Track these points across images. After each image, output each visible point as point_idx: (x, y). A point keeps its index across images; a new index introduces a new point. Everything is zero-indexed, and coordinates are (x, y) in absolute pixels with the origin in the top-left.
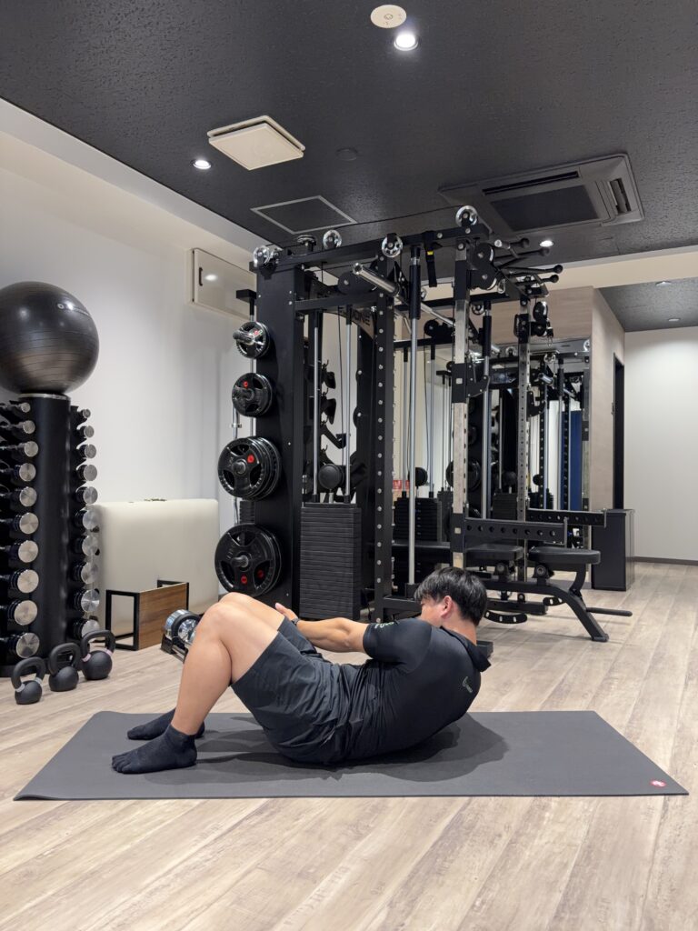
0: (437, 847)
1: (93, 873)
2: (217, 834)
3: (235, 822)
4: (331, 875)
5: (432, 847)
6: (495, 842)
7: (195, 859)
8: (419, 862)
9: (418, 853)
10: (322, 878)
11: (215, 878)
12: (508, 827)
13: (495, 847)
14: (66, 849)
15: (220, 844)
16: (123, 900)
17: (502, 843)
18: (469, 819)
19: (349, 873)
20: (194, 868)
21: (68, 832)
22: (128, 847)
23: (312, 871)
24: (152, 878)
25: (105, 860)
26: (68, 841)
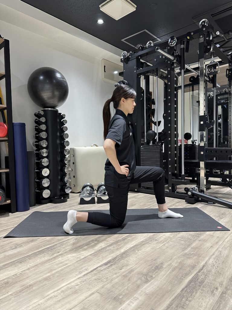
0: (184, 292)
1: (30, 286)
2: (86, 272)
3: (95, 267)
4: (129, 301)
5: (181, 291)
6: (214, 292)
7: (73, 284)
8: (174, 299)
9: (174, 294)
10: (124, 302)
11: (77, 295)
12: (221, 284)
13: (214, 295)
14: (26, 273)
15: (85, 278)
16: (36, 301)
17: (218, 293)
18: (201, 277)
19: (138, 301)
20: (71, 288)
21: (30, 265)
22: (49, 274)
23: (121, 297)
24: (52, 291)
25: (38, 280)
26: (29, 269)
